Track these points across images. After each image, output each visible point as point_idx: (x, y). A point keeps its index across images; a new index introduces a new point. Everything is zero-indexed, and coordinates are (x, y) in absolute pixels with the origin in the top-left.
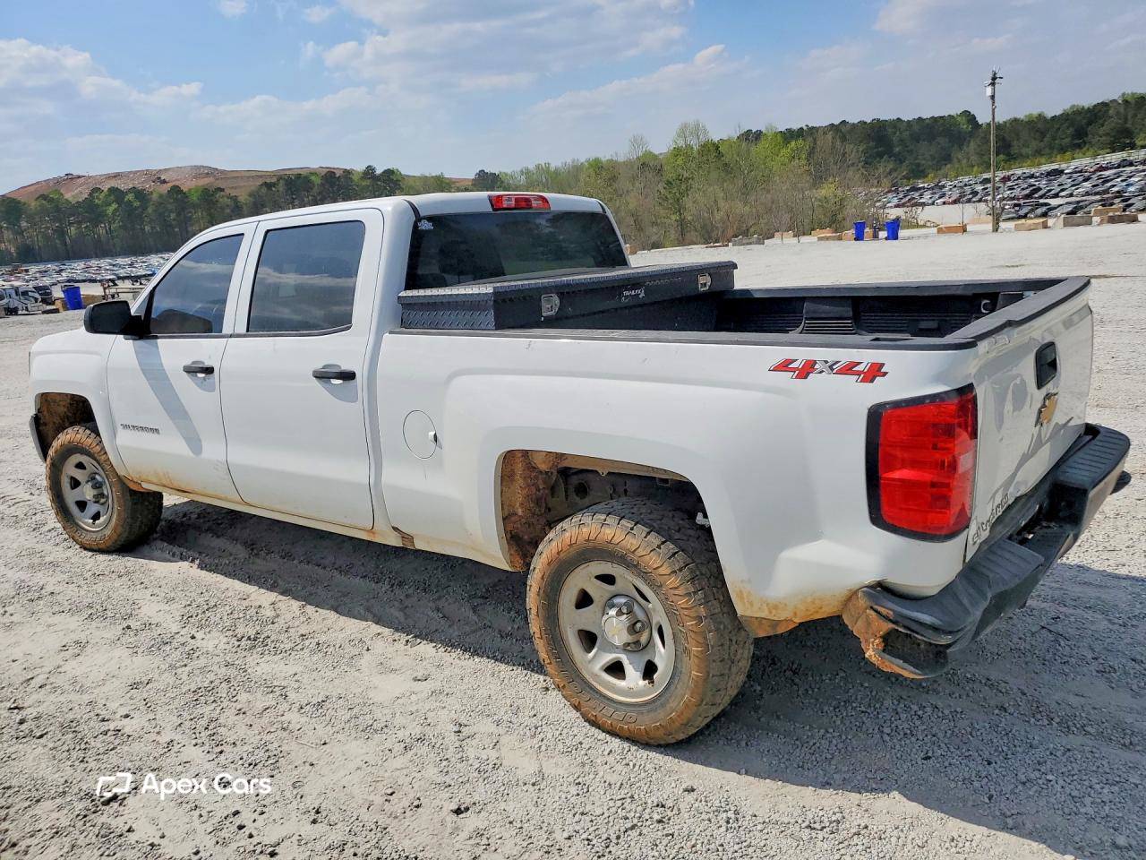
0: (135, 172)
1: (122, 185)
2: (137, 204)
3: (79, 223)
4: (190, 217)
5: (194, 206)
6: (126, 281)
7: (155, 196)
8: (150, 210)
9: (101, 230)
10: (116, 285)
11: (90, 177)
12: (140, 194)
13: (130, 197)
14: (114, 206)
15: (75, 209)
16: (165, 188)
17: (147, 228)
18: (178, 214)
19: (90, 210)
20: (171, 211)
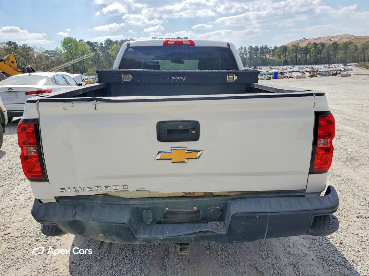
0: (324, 37)
1: (318, 42)
2: (321, 48)
3: (302, 54)
4: (338, 53)
5: (340, 49)
6: (308, 73)
7: (327, 46)
8: (324, 50)
9: (308, 56)
10: (304, 73)
11: (310, 39)
12: (323, 45)
13: (319, 46)
14: (314, 48)
15: (302, 49)
16: (331, 43)
17: (322, 56)
18: (334, 52)
19: (306, 50)
20: (331, 51)
